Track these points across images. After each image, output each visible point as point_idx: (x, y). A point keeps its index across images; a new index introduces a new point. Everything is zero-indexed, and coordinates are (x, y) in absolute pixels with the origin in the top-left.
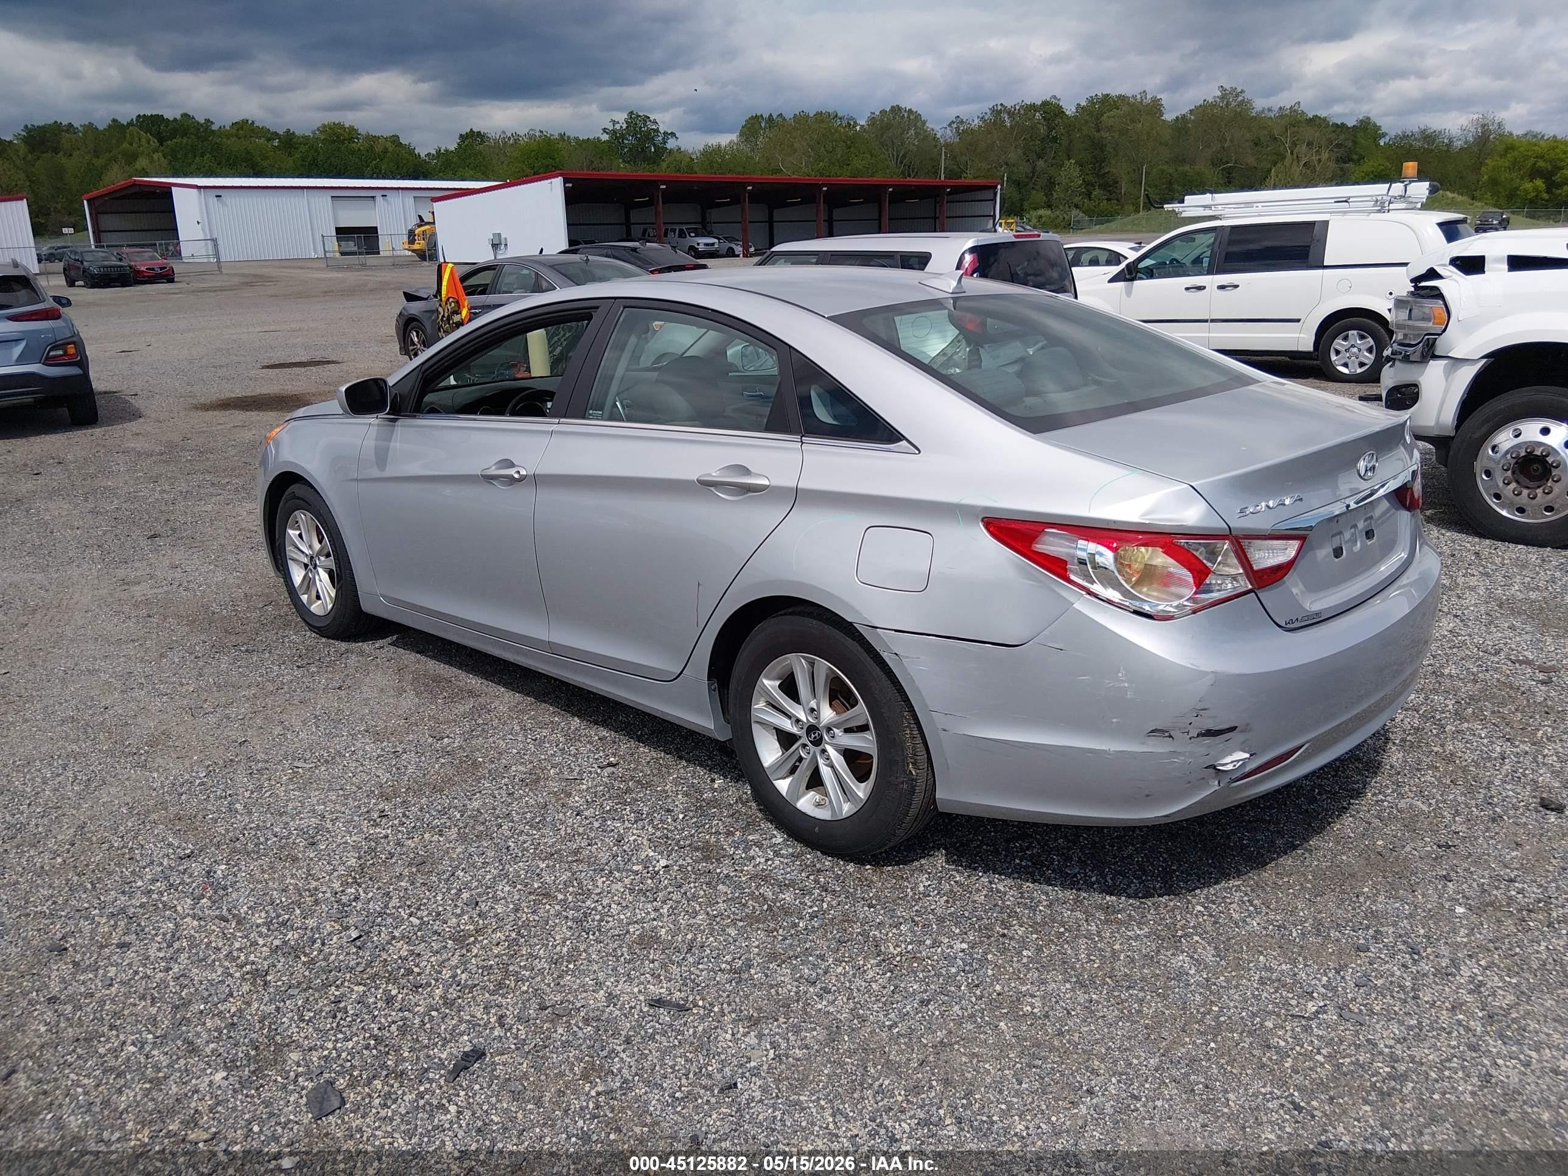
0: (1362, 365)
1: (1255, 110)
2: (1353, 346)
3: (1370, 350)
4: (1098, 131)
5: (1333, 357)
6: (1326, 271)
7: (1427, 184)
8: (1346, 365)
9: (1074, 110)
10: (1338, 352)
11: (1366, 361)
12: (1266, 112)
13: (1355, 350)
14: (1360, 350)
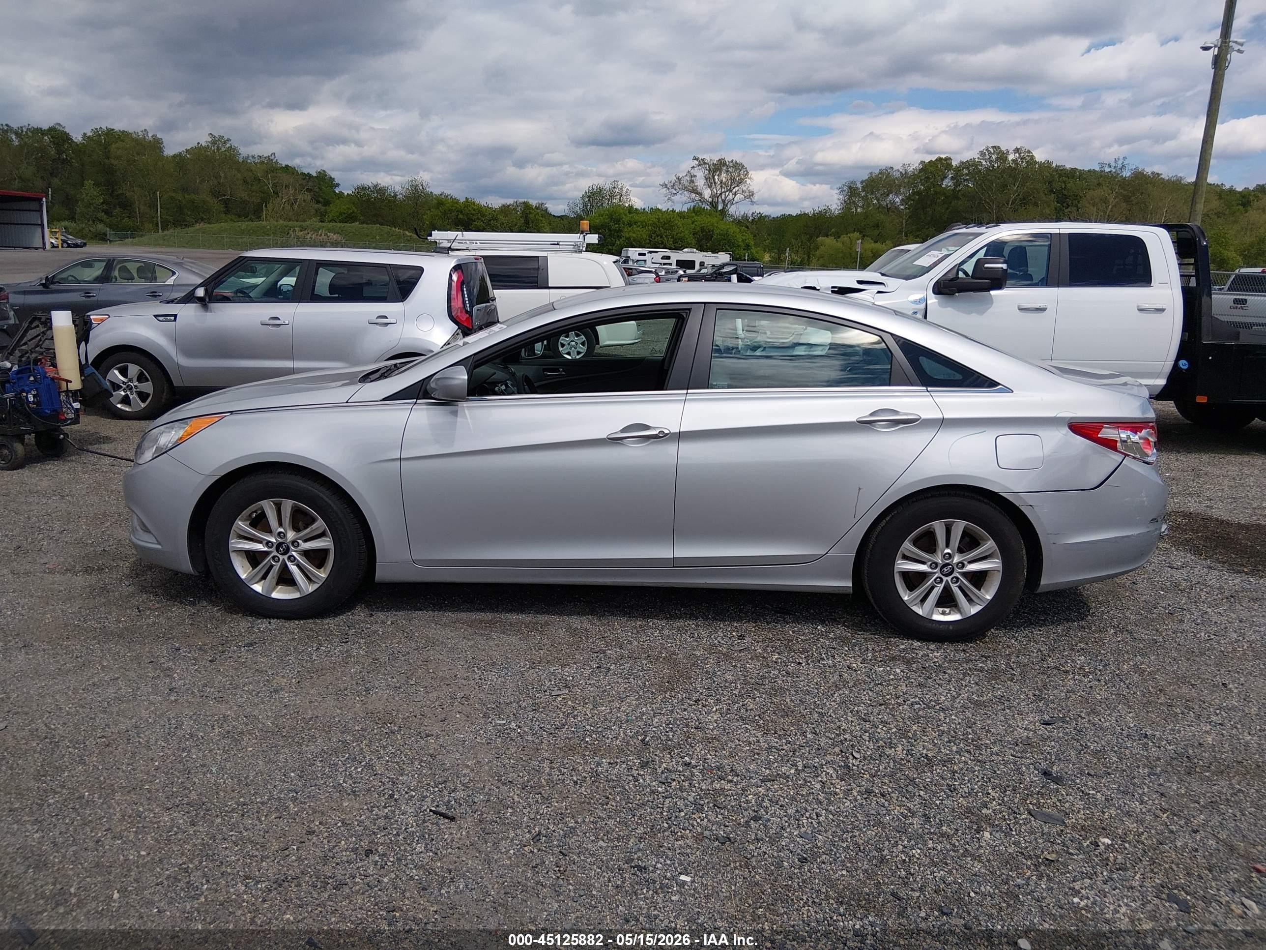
0: (579, 353)
1: (242, 156)
2: (572, 341)
3: (583, 344)
4: (108, 158)
5: (561, 349)
6: (551, 290)
7: (597, 235)
8: (569, 354)
9: (81, 139)
10: (563, 345)
11: (581, 351)
12: (251, 158)
13: (573, 343)
14: (577, 344)
